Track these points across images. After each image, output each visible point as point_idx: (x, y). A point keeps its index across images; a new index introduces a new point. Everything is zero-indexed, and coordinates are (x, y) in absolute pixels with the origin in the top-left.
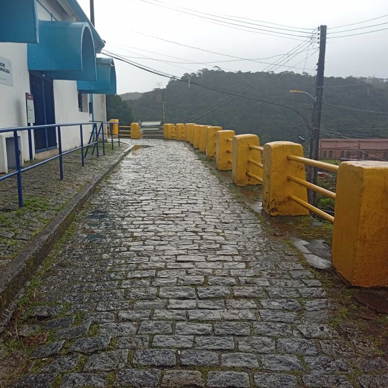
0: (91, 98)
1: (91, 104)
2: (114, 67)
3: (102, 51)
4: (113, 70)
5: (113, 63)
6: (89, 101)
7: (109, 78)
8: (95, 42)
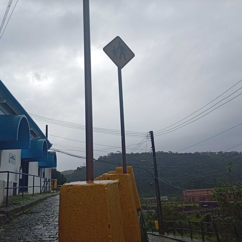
0: (44, 170)
1: (44, 173)
2: (56, 155)
3: (51, 148)
4: (55, 156)
5: (55, 153)
6: (43, 172)
7: (53, 160)
8: (48, 146)
